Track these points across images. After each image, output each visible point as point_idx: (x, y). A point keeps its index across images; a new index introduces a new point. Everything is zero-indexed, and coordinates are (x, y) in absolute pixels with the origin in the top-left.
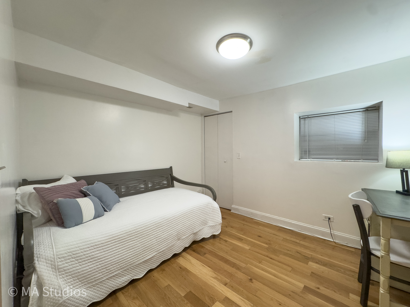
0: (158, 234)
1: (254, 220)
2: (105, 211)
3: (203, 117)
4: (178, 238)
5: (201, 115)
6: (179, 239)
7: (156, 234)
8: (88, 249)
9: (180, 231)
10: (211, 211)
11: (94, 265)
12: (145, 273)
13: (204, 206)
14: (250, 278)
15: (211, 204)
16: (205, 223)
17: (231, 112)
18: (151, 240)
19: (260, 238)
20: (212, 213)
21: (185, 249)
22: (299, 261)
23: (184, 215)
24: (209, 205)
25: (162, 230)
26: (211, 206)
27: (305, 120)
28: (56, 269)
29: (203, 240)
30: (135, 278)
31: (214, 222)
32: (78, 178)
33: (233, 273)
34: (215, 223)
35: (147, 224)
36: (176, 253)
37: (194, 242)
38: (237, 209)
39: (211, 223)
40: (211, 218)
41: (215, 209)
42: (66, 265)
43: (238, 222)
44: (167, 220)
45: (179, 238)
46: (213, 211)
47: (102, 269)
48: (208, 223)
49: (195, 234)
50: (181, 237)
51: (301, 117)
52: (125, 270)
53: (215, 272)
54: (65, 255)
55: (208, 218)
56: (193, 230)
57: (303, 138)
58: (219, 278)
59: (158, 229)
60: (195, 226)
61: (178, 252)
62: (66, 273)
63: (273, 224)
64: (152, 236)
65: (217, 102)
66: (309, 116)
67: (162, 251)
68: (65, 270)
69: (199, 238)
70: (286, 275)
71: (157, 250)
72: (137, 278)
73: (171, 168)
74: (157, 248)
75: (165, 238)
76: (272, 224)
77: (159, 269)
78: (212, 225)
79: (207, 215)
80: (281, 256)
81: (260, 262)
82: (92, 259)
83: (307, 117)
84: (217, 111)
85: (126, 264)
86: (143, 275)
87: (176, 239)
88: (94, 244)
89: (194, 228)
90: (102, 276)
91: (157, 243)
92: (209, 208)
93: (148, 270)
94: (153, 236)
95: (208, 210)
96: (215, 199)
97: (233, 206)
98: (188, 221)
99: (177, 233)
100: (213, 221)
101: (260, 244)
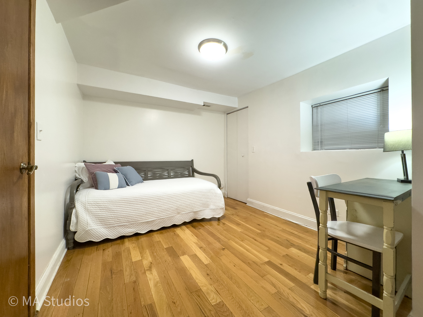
0: (159, 204)
1: (264, 213)
2: (128, 185)
3: (226, 114)
4: (178, 212)
5: (224, 112)
6: (178, 213)
7: (157, 204)
8: (106, 202)
9: (179, 207)
10: (213, 196)
11: (110, 214)
12: (147, 231)
13: (206, 190)
14: (224, 248)
15: (215, 192)
16: (206, 205)
17: (247, 107)
18: (153, 208)
19: (258, 226)
20: (214, 197)
21: (185, 224)
22: (281, 245)
23: (184, 194)
24: (212, 190)
25: (163, 202)
27: (317, 109)
28: (87, 210)
29: (203, 220)
30: (138, 232)
31: (216, 206)
33: (212, 243)
35: (150, 195)
36: (176, 224)
37: (195, 220)
38: (252, 203)
39: (212, 207)
40: (213, 202)
41: (217, 194)
42: (92, 209)
43: (247, 213)
44: (168, 195)
45: (179, 212)
46: (215, 196)
47: (115, 218)
48: (209, 206)
49: (195, 212)
50: (180, 212)
51: (313, 106)
52: (131, 224)
53: (199, 240)
54: (92, 203)
55: (210, 201)
56: (194, 209)
57: (315, 127)
58: (199, 243)
59: (160, 201)
60: (195, 205)
61: (177, 223)
62: (92, 214)
63: (282, 218)
64: (154, 205)
65: (236, 99)
66: (321, 104)
67: (162, 219)
68: (91, 212)
69: (199, 217)
70: (259, 252)
71: (158, 216)
72: (140, 232)
73: (192, 160)
74: (158, 215)
75: (165, 209)
76: (280, 218)
77: (159, 232)
78: (213, 208)
79: (210, 199)
80: (267, 240)
81: (242, 241)
82: (108, 209)
83: (319, 105)
84: (237, 108)
85: (132, 220)
86: (145, 232)
87: (176, 212)
88: (110, 200)
89: (194, 207)
90: (114, 223)
91: (158, 211)
92: (211, 193)
93: (150, 230)
94: (155, 205)
95: (211, 195)
96: (220, 186)
97: (249, 199)
98: (188, 200)
99: (176, 207)
100: (215, 205)
101: (253, 230)
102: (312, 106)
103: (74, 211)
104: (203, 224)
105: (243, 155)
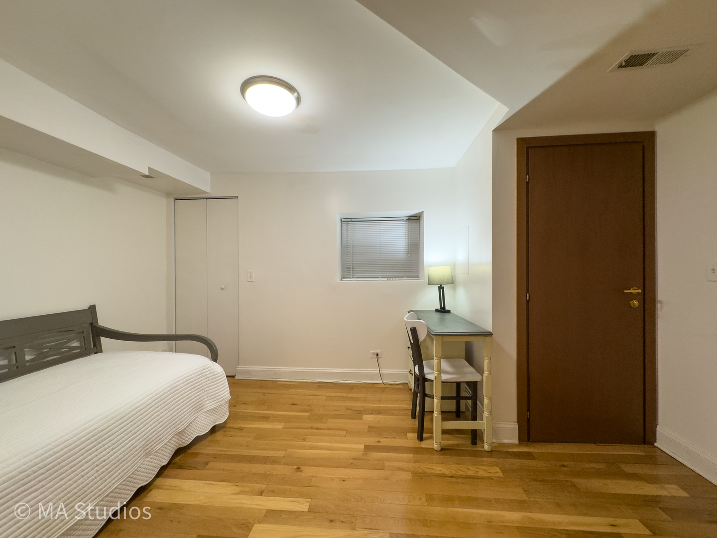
1: (279, 382)
3: (173, 200)
4: (147, 451)
5: (168, 195)
6: (148, 454)
7: (96, 458)
9: (150, 436)
10: (209, 382)
13: (196, 374)
14: (296, 467)
15: (210, 369)
16: (198, 408)
17: (237, 198)
19: (294, 406)
20: (211, 385)
21: (162, 472)
22: (351, 419)
23: (157, 401)
24: (205, 371)
25: (109, 444)
26: (209, 372)
27: (347, 225)
29: (198, 440)
31: (217, 401)
33: (268, 473)
34: (219, 402)
36: (143, 484)
37: (179, 452)
38: (248, 372)
39: (210, 405)
40: (211, 394)
43: (253, 392)
44: (121, 419)
45: (150, 451)
46: (214, 380)
48: (203, 406)
49: (180, 434)
50: (152, 449)
51: (343, 220)
53: (237, 484)
55: (204, 395)
56: (178, 427)
57: (345, 249)
58: (247, 489)
59: (100, 445)
60: (180, 417)
61: (146, 481)
63: (308, 381)
64: (86, 466)
65: (207, 175)
66: (353, 220)
67: (112, 492)
69: (188, 440)
70: (342, 442)
71: (99, 493)
73: (93, 308)
74: (100, 487)
75: (118, 461)
76: (306, 382)
78: (213, 407)
79: (203, 391)
81: (304, 440)
83: (350, 220)
84: (206, 193)
87: (142, 455)
89: (179, 422)
91: (98, 479)
92: (205, 377)
94: (89, 463)
95: (205, 380)
97: (239, 368)
98: (167, 411)
99: (144, 442)
100: (215, 399)
101: (297, 416)
102: (341, 219)
104: (200, 451)
105: (223, 287)
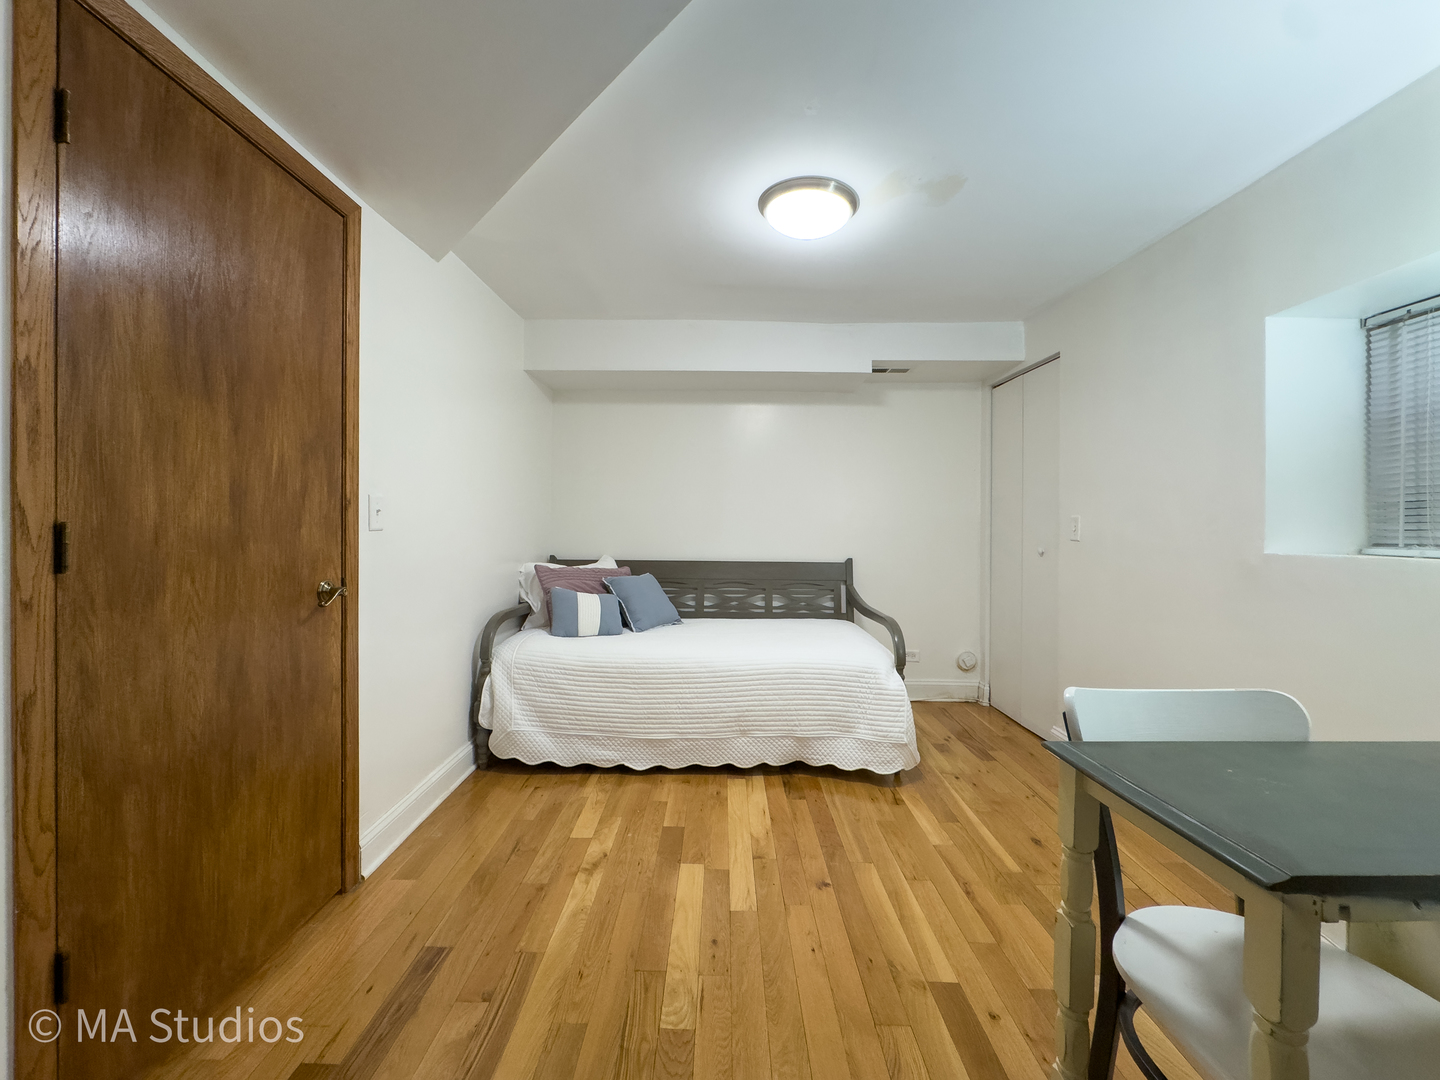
0: (684, 695)
4: (742, 728)
5: (984, 383)
6: (744, 733)
7: (680, 696)
8: (552, 670)
9: (747, 713)
10: (871, 696)
11: (558, 701)
12: (648, 767)
13: (844, 673)
14: (829, 881)
15: (878, 681)
16: (841, 724)
17: (1056, 357)
18: (666, 703)
20: (874, 702)
24: (866, 675)
25: (696, 690)
26: (874, 681)
27: (1392, 334)
28: (512, 682)
29: (831, 771)
30: (626, 764)
31: (875, 733)
32: (620, 563)
33: (803, 854)
34: (876, 735)
35: (661, 666)
36: (735, 764)
37: (798, 767)
39: (863, 732)
40: (869, 716)
41: (885, 692)
42: (523, 682)
45: (744, 730)
46: (878, 697)
47: (570, 714)
48: (854, 727)
49: (802, 741)
50: (749, 730)
51: (1371, 323)
52: (608, 738)
53: (771, 834)
54: (524, 667)
55: (856, 712)
56: (795, 728)
58: (763, 843)
59: (687, 685)
60: (800, 718)
61: (740, 763)
62: (522, 694)
64: (670, 696)
65: (1020, 327)
67: (692, 740)
68: (521, 689)
69: (817, 760)
71: (679, 731)
72: (631, 766)
73: (849, 562)
74: (681, 726)
75: (702, 713)
77: (682, 777)
78: (867, 738)
79: (856, 705)
82: (555, 688)
83: (1404, 312)
84: (1020, 362)
85: (610, 727)
86: (644, 768)
87: (734, 729)
88: (562, 666)
89: (797, 723)
90: (568, 726)
91: (680, 716)
92: (864, 685)
93: (657, 764)
94: (674, 696)
95: (864, 690)
96: (900, 665)
98: (777, 697)
99: (736, 714)
100: (873, 728)
102: (1367, 320)
103: (488, 679)
105: (1041, 551)
